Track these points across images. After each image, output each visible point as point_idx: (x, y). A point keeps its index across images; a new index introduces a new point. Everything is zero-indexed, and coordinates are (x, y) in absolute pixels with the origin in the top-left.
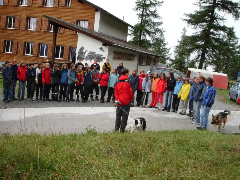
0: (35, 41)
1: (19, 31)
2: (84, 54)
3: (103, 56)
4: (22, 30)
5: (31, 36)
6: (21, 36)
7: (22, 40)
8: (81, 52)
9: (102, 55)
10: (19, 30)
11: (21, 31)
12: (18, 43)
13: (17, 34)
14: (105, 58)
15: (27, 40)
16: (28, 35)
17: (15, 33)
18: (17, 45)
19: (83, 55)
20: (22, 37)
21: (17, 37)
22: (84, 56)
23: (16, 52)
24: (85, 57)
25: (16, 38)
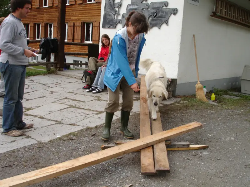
0: (96, 19)
1: (76, 6)
2: (117, 9)
3: (171, 6)
4: (79, 4)
5: (90, 11)
6: (78, 14)
7: (79, 20)
8: (110, 4)
9: (166, 4)
10: (75, 4)
11: (77, 6)
12: (74, 24)
13: (72, 11)
14: (175, 12)
15: (86, 20)
16: (86, 11)
17: (71, 10)
18: (73, 28)
19: (116, 11)
20: (79, 16)
21: (73, 15)
22: (119, 14)
23: (72, 38)
24: (120, 17)
25: (72, 18)
